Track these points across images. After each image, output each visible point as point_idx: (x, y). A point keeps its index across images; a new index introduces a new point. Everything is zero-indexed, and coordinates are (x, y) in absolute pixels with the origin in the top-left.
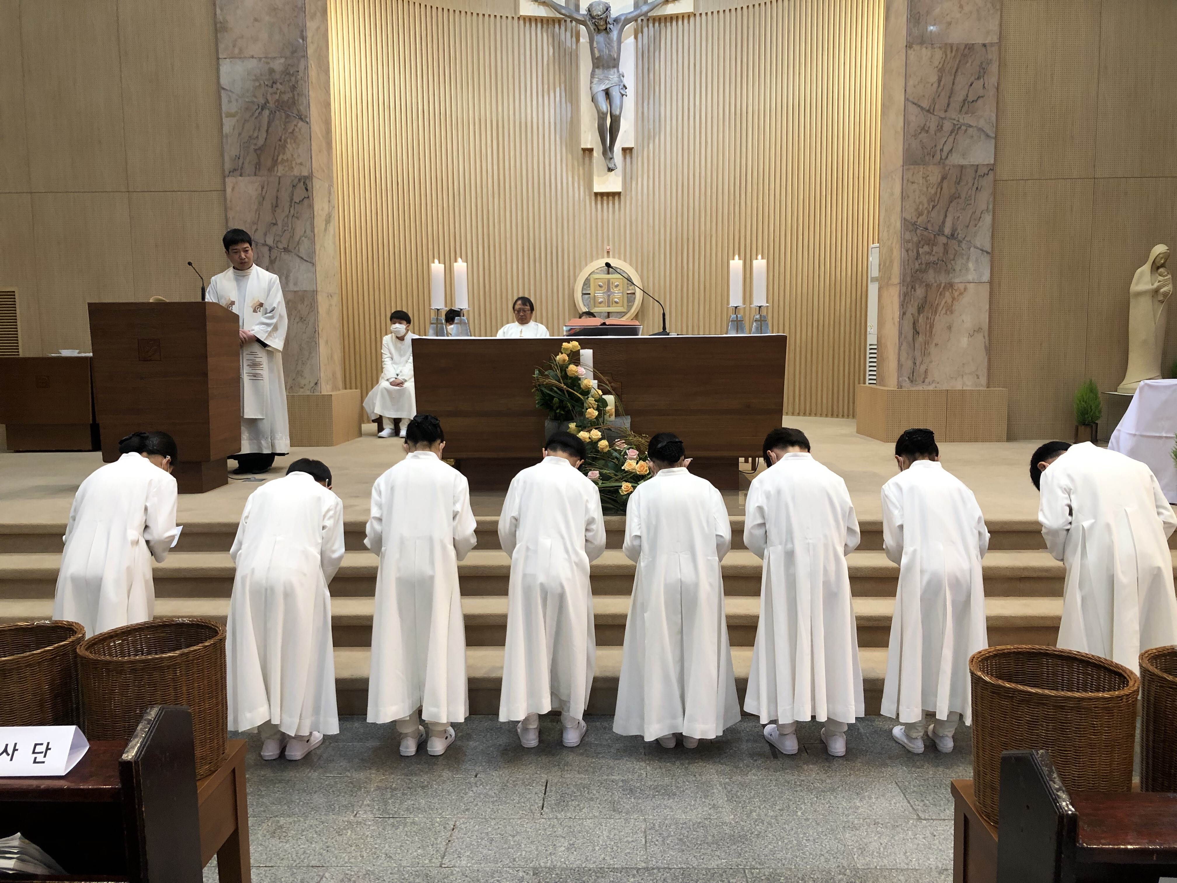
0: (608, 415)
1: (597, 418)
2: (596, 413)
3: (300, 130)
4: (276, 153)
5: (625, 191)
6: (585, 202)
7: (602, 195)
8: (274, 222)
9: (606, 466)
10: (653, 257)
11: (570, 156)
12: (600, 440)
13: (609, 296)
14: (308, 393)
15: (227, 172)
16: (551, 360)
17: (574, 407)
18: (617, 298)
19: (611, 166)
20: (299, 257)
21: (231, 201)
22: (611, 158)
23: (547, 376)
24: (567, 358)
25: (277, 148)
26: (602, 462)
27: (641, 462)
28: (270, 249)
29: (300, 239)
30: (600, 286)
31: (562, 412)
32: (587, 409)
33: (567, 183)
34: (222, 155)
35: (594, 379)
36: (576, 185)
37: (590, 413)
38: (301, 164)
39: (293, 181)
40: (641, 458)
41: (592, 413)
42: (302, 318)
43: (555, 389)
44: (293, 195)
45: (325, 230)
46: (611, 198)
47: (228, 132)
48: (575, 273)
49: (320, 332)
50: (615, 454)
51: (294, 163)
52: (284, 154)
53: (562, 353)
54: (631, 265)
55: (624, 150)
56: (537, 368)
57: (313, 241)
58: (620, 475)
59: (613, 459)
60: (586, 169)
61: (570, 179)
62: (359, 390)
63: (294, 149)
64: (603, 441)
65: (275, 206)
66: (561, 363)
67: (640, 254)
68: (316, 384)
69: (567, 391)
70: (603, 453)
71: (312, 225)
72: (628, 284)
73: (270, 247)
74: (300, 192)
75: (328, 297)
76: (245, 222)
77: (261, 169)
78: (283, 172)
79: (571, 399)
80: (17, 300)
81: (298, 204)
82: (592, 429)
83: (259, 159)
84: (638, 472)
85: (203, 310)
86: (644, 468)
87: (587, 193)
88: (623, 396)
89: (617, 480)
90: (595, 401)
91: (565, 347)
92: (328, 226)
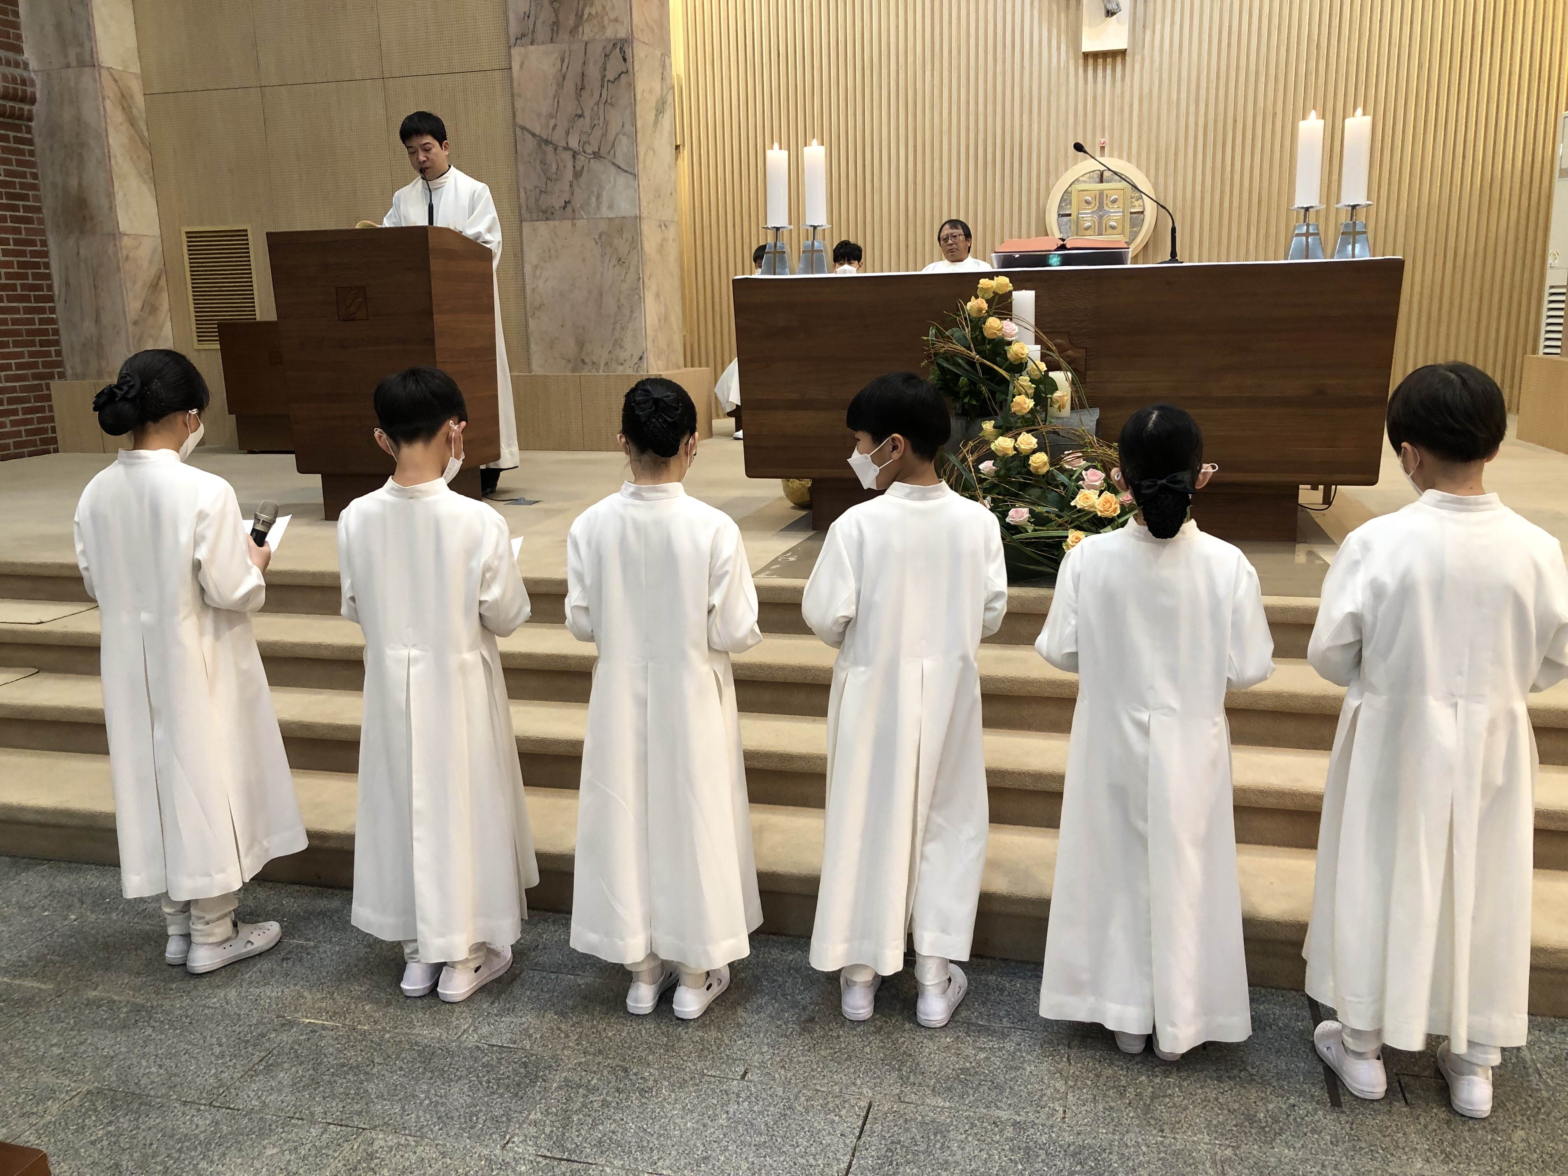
0: (1056, 406)
1: (1032, 411)
2: (1031, 403)
4: (581, 5)
5: (1134, 49)
6: (1068, 68)
7: (1096, 55)
8: (580, 112)
9: (1042, 499)
10: (1176, 155)
12: (1034, 452)
13: (1101, 217)
14: (631, 372)
15: (513, 40)
16: (958, 310)
17: (993, 393)
18: (1115, 221)
19: (1112, 7)
20: (613, 164)
21: (519, 85)
23: (948, 339)
24: (985, 306)
26: (1036, 492)
27: (1107, 495)
28: (575, 155)
29: (616, 137)
30: (1088, 202)
31: (974, 403)
32: (1014, 396)
33: (1041, 41)
34: (506, 12)
35: (1037, 343)
36: (1054, 43)
37: (1019, 404)
38: (616, 20)
39: (605, 48)
40: (1110, 487)
41: (1024, 403)
42: (620, 259)
43: (961, 361)
44: (605, 69)
45: (656, 122)
46: (1109, 60)
48: (1047, 184)
49: (646, 279)
50: (1062, 478)
51: (606, 18)
52: (592, 6)
53: (977, 297)
54: (1138, 167)
56: (933, 325)
57: (634, 140)
58: (1066, 516)
59: (1056, 486)
60: (1071, 16)
61: (1045, 33)
62: (711, 369)
64: (1038, 455)
65: (581, 89)
66: (974, 315)
67: (1153, 151)
68: (641, 358)
69: (982, 365)
70: (1039, 476)
71: (634, 114)
72: (1132, 198)
73: (575, 152)
74: (614, 66)
75: (660, 226)
76: (539, 115)
77: (560, 32)
78: (591, 35)
79: (987, 379)
80: (250, 242)
81: (613, 82)
82: (1020, 434)
83: (557, 16)
84: (1101, 511)
85: (430, 241)
86: (1113, 506)
87: (1071, 54)
88: (1089, 373)
89: (1060, 525)
90: (1030, 381)
91: (984, 287)
92: (660, 117)
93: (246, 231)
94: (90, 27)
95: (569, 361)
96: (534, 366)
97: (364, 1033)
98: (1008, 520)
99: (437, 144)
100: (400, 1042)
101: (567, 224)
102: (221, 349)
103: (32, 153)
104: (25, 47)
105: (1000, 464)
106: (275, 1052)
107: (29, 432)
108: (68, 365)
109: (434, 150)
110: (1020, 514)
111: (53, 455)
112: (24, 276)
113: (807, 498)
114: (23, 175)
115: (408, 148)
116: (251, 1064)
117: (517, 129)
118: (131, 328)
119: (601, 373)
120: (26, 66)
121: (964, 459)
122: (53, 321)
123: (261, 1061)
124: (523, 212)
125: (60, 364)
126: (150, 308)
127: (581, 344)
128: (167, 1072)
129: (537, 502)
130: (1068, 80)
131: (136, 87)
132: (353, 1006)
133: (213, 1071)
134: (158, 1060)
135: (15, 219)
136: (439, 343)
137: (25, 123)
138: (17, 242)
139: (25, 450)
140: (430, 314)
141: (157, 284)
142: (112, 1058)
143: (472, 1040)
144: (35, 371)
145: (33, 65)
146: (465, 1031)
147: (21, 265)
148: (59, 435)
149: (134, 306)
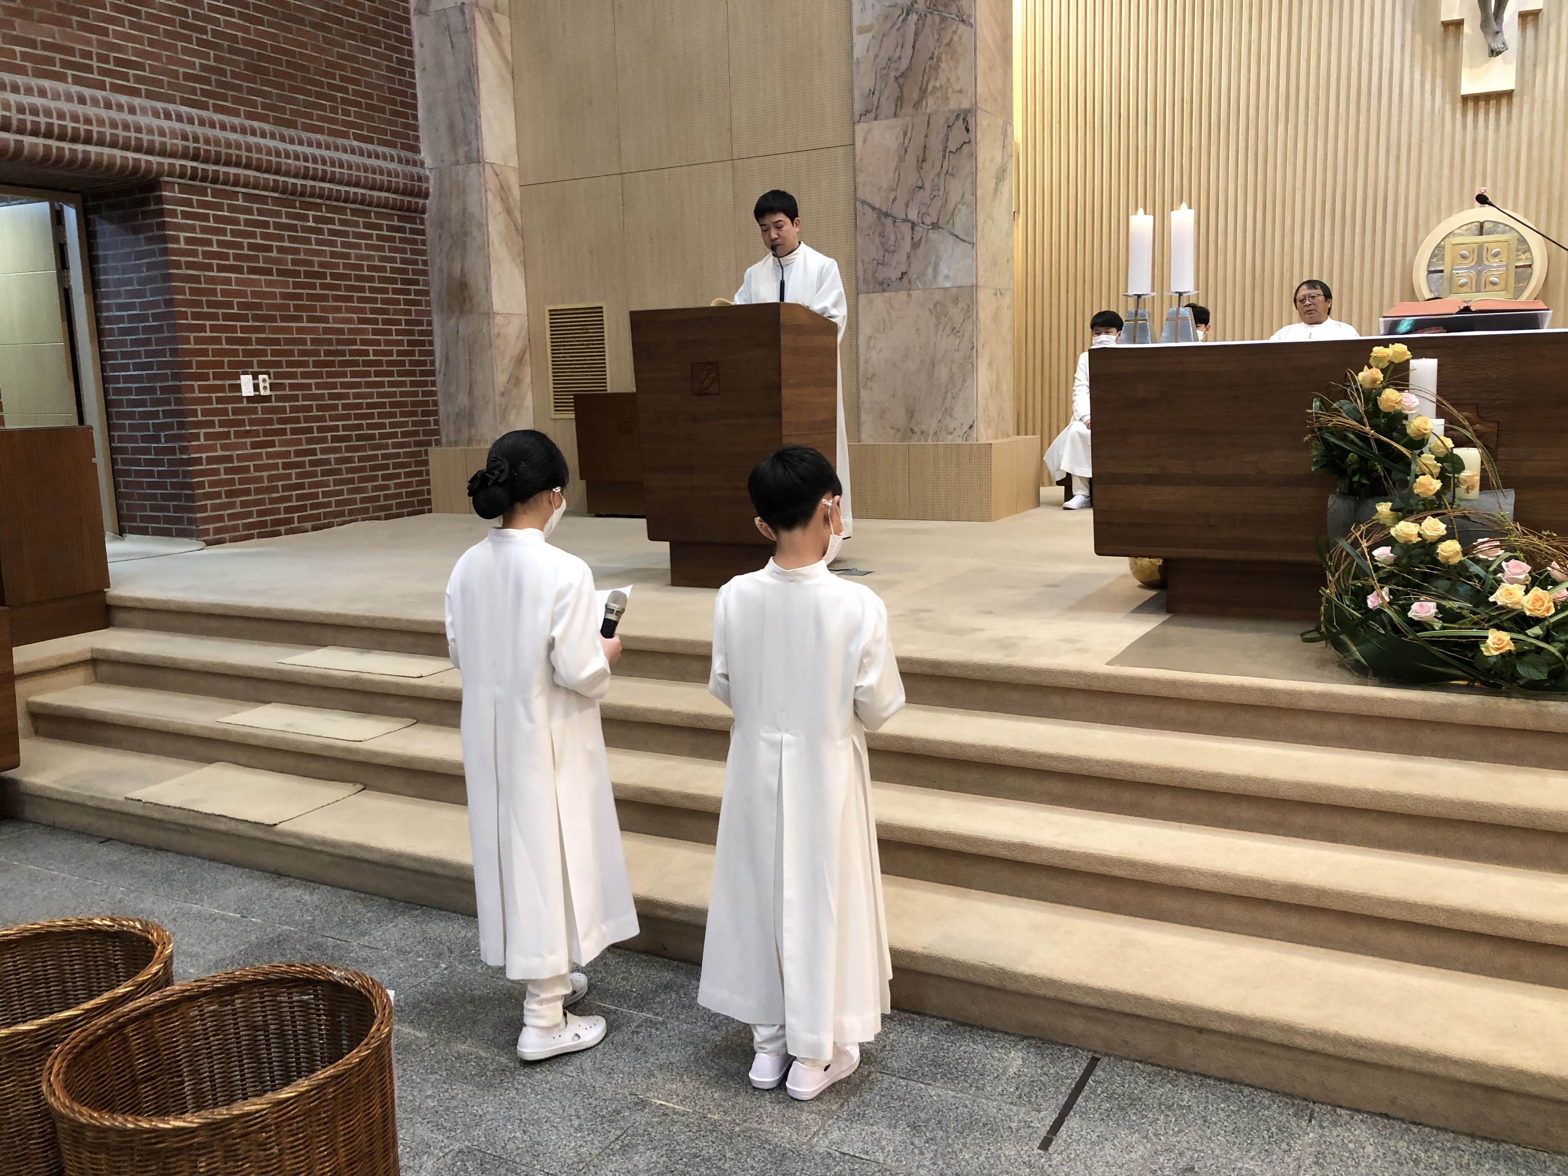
0: (1464, 487)
1: (1438, 494)
2: (1437, 485)
3: (961, 38)
4: (926, 79)
5: (1522, 88)
6: (1444, 113)
7: (1476, 98)
8: (920, 184)
9: (1451, 593)
11: (1418, 38)
12: (1442, 539)
13: (1479, 273)
14: (960, 441)
15: (857, 117)
16: (1347, 380)
17: (1388, 471)
18: (1497, 276)
19: (1496, 45)
20: (952, 234)
21: (861, 160)
22: (1497, 33)
23: (1337, 412)
24: (1380, 376)
25: (927, 70)
26: (1443, 584)
27: (1536, 591)
28: (913, 226)
29: (956, 207)
30: (1464, 257)
31: (1365, 481)
32: (1417, 476)
33: (1412, 87)
34: (851, 91)
35: (1439, 415)
36: (1428, 87)
37: (1423, 485)
38: (960, 91)
39: (947, 119)
40: (1539, 581)
41: (1428, 484)
42: (954, 329)
43: (1352, 436)
44: (947, 140)
45: (996, 190)
46: (1492, 102)
47: (860, 56)
48: (1416, 239)
49: (980, 348)
50: (1476, 569)
51: (950, 90)
52: (936, 79)
53: (1370, 367)
54: (1525, 216)
55: (1524, 16)
56: (1317, 396)
57: (973, 209)
58: (1483, 613)
59: (1469, 578)
60: (1449, 59)
61: (1417, 77)
62: (1038, 437)
63: (951, 69)
64: (1448, 542)
65: (923, 161)
66: (1367, 386)
67: (1544, 197)
68: (971, 427)
69: (1377, 440)
70: (1449, 566)
71: (974, 184)
72: (1518, 250)
73: (913, 223)
74: (957, 135)
75: (996, 294)
76: (880, 188)
77: (904, 107)
78: (934, 107)
79: (1383, 456)
80: (605, 318)
81: (955, 153)
82: (1426, 517)
83: (901, 91)
84: (1530, 610)
85: (781, 318)
86: (1546, 605)
87: (1448, 98)
88: (1501, 449)
89: (1476, 623)
90: (1435, 459)
91: (1379, 355)
92: (1000, 187)
93: (601, 308)
94: (478, 127)
95: (898, 430)
96: (864, 436)
97: (714, 1124)
98: (1410, 614)
99: (788, 221)
100: (750, 1137)
101: (903, 295)
102: (577, 419)
103: (424, 243)
104: (423, 147)
105: (1399, 551)
106: (629, 1132)
107: (408, 494)
108: (443, 433)
109: (785, 228)
110: (1426, 609)
111: (427, 515)
112: (412, 353)
113: (1157, 576)
114: (415, 262)
115: (761, 225)
116: (608, 1142)
117: (858, 203)
118: (498, 399)
119: (930, 442)
120: (422, 164)
121: (1356, 544)
122: (433, 394)
123: (616, 1139)
124: (861, 284)
125: (436, 432)
126: (515, 381)
127: (911, 414)
128: (531, 1139)
129: (869, 573)
130: (1443, 127)
131: (514, 181)
132: (702, 1092)
133: (573, 1144)
134: (522, 1125)
135: (407, 302)
136: (786, 416)
137: (419, 215)
138: (408, 322)
139: (405, 510)
140: (779, 389)
141: (523, 357)
142: (480, 1116)
143: (822, 1145)
144: (417, 439)
145: (428, 162)
146: (815, 1133)
147: (411, 343)
148: (433, 497)
149: (501, 378)
